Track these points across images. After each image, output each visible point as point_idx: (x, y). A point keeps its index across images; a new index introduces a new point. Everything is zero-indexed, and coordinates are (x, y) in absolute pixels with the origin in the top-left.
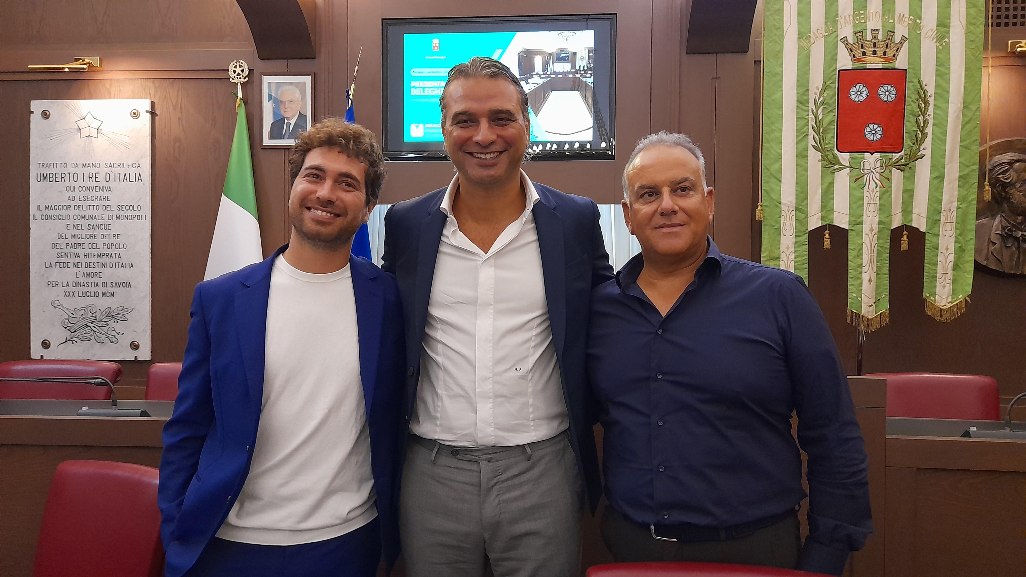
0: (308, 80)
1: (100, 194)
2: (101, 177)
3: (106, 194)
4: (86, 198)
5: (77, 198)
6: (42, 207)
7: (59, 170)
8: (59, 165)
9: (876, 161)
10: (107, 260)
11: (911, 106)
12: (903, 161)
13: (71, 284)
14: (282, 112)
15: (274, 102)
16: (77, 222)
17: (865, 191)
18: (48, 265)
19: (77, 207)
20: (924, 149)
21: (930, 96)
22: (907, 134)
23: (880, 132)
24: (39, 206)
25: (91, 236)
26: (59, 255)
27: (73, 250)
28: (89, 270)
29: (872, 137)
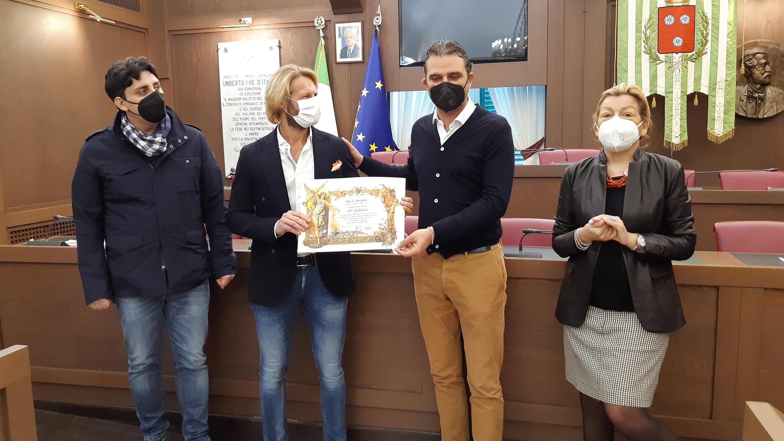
0: (359, 24)
1: (256, 91)
2: (256, 82)
3: (259, 91)
4: (248, 94)
5: (244, 94)
6: (227, 99)
7: (235, 79)
8: (234, 77)
9: (679, 57)
10: (261, 126)
11: (699, 26)
12: (694, 56)
13: (243, 139)
14: (346, 43)
15: (342, 38)
16: (245, 106)
17: (674, 75)
18: (232, 130)
19: (244, 99)
20: (707, 49)
21: (709, 19)
22: (697, 42)
23: (681, 42)
24: (225, 99)
25: (253, 114)
26: (237, 124)
27: (243, 122)
28: (252, 132)
29: (677, 44)
